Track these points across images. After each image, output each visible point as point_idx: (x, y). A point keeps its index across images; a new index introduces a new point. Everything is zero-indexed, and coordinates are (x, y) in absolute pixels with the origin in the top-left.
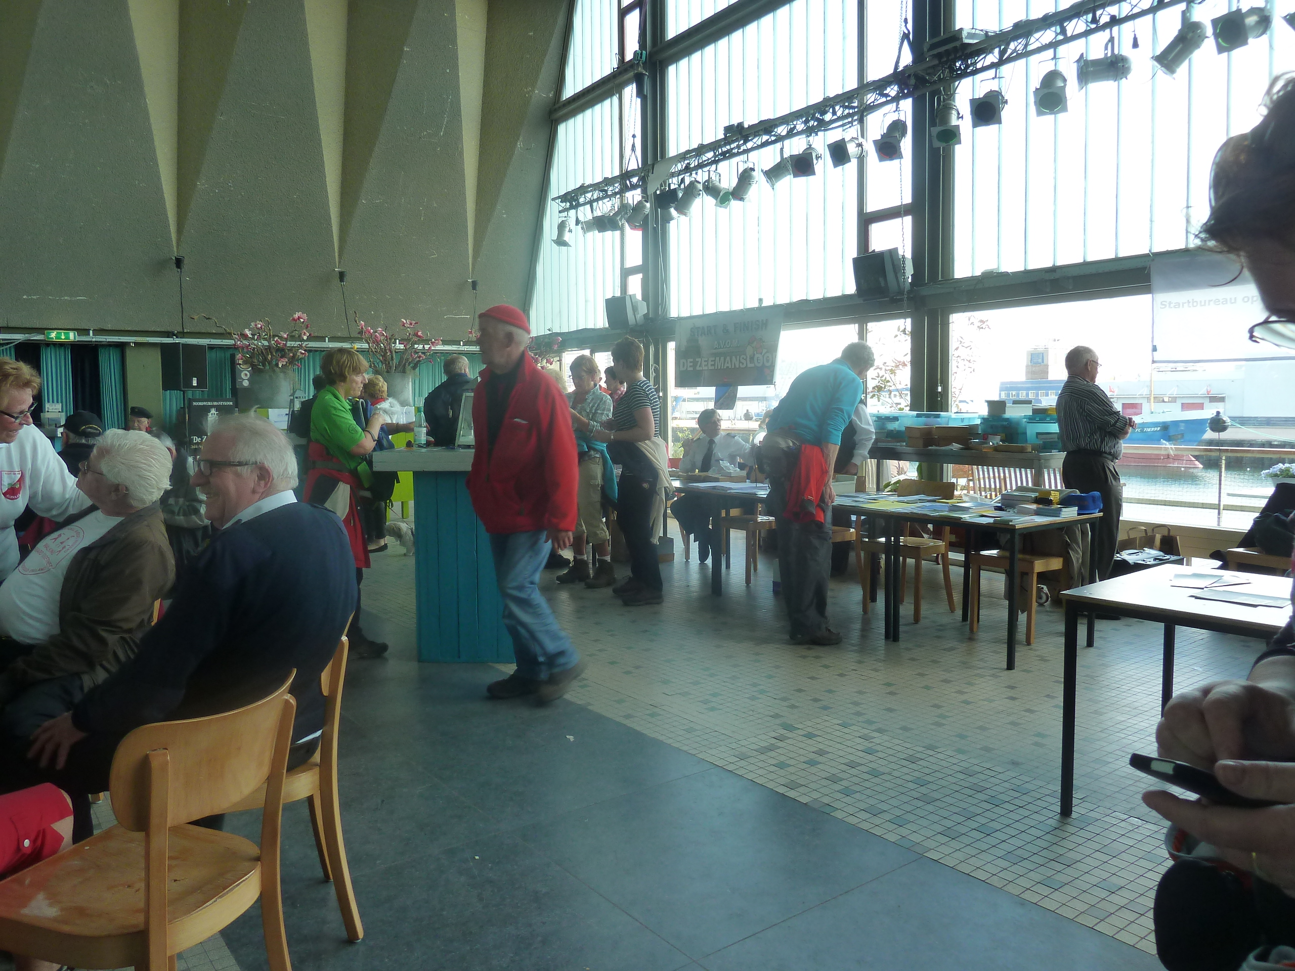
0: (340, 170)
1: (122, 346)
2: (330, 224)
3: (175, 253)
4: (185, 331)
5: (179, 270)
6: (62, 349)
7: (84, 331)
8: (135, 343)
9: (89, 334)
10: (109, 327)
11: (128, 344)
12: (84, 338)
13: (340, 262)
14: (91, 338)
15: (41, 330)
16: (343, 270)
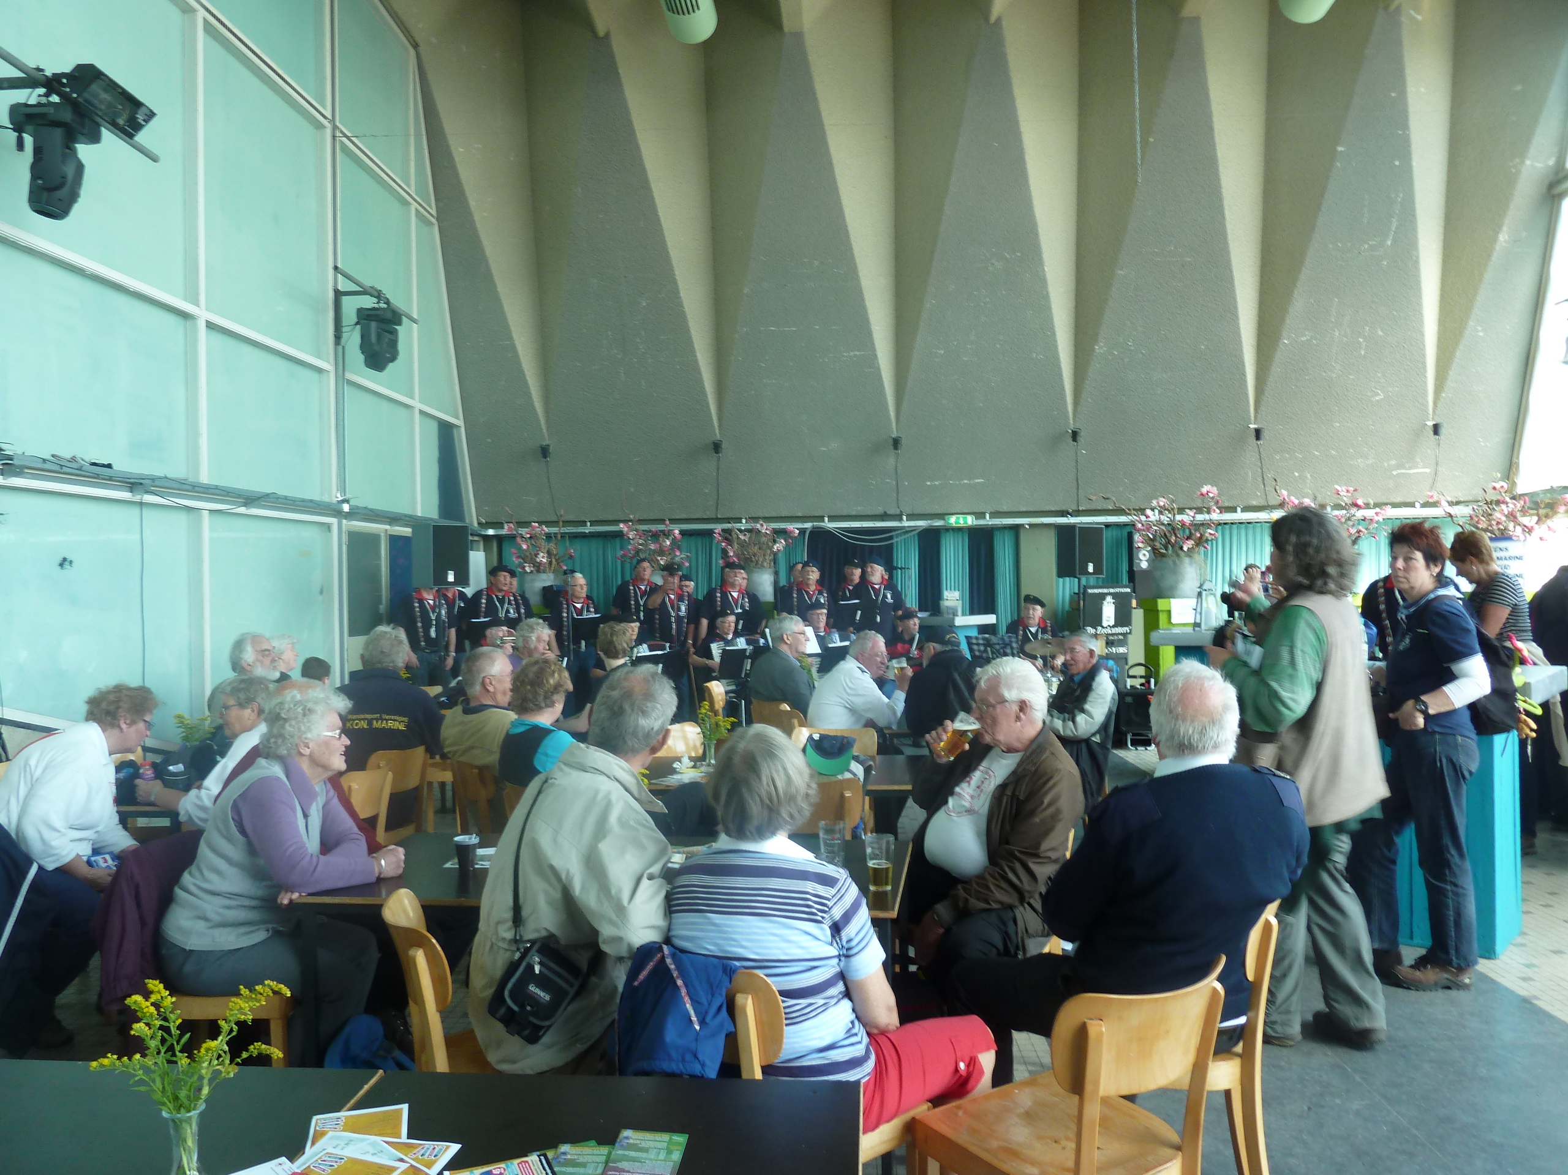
0: (1257, 309)
1: (1016, 528)
2: (1244, 374)
3: (1072, 425)
4: (1081, 508)
5: (1075, 443)
6: (960, 533)
7: (980, 515)
8: (1029, 525)
9: (985, 518)
10: (1005, 508)
11: (1022, 525)
12: (981, 522)
13: (1256, 417)
14: (988, 521)
15: (942, 516)
16: (1260, 426)
